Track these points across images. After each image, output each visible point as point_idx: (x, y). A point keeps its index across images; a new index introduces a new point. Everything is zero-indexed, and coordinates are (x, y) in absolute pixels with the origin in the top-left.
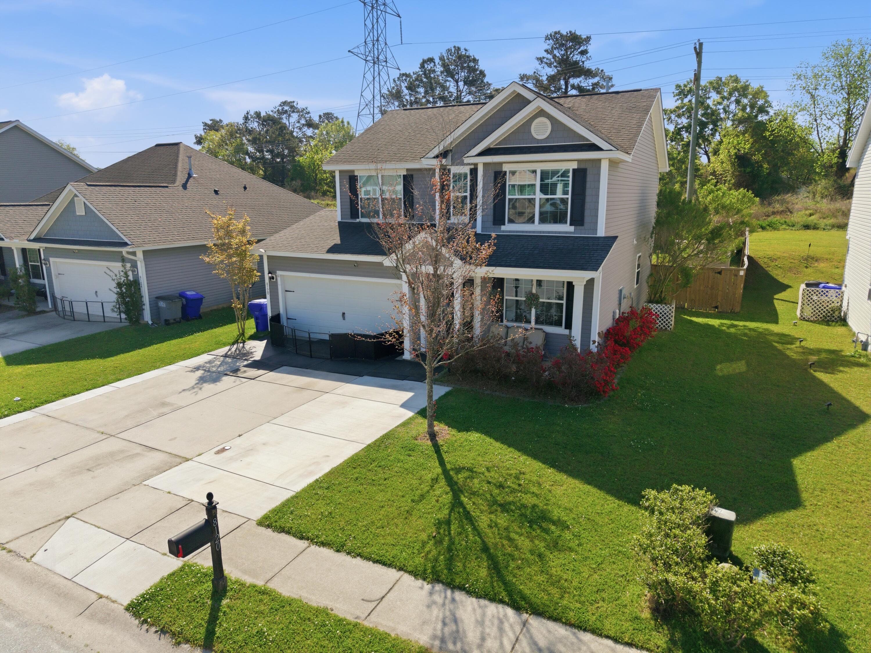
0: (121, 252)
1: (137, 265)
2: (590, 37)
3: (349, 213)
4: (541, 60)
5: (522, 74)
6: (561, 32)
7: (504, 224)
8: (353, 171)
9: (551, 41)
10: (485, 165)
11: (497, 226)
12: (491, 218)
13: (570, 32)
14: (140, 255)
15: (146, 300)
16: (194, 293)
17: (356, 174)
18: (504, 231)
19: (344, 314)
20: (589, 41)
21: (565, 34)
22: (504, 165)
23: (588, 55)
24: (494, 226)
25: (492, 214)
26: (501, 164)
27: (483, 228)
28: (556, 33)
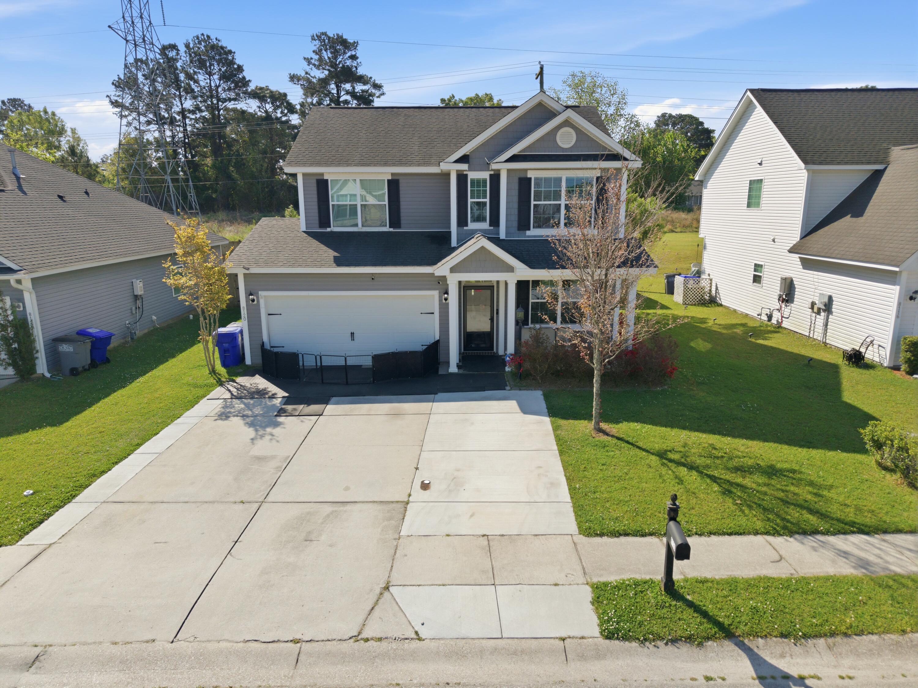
0: (9, 281)
1: (24, 299)
2: (357, 42)
3: (317, 222)
4: (309, 61)
5: (292, 74)
6: (327, 33)
7: (529, 229)
8: (322, 174)
9: (317, 41)
10: (509, 171)
11: (521, 232)
12: (515, 224)
13: (338, 35)
14: (27, 284)
15: (40, 344)
16: (98, 330)
17: (325, 177)
18: (529, 236)
19: (352, 334)
20: (357, 46)
21: (332, 36)
22: (529, 172)
23: (358, 60)
24: (518, 232)
25: (517, 219)
26: (526, 170)
27: (507, 233)
28: (323, 34)
